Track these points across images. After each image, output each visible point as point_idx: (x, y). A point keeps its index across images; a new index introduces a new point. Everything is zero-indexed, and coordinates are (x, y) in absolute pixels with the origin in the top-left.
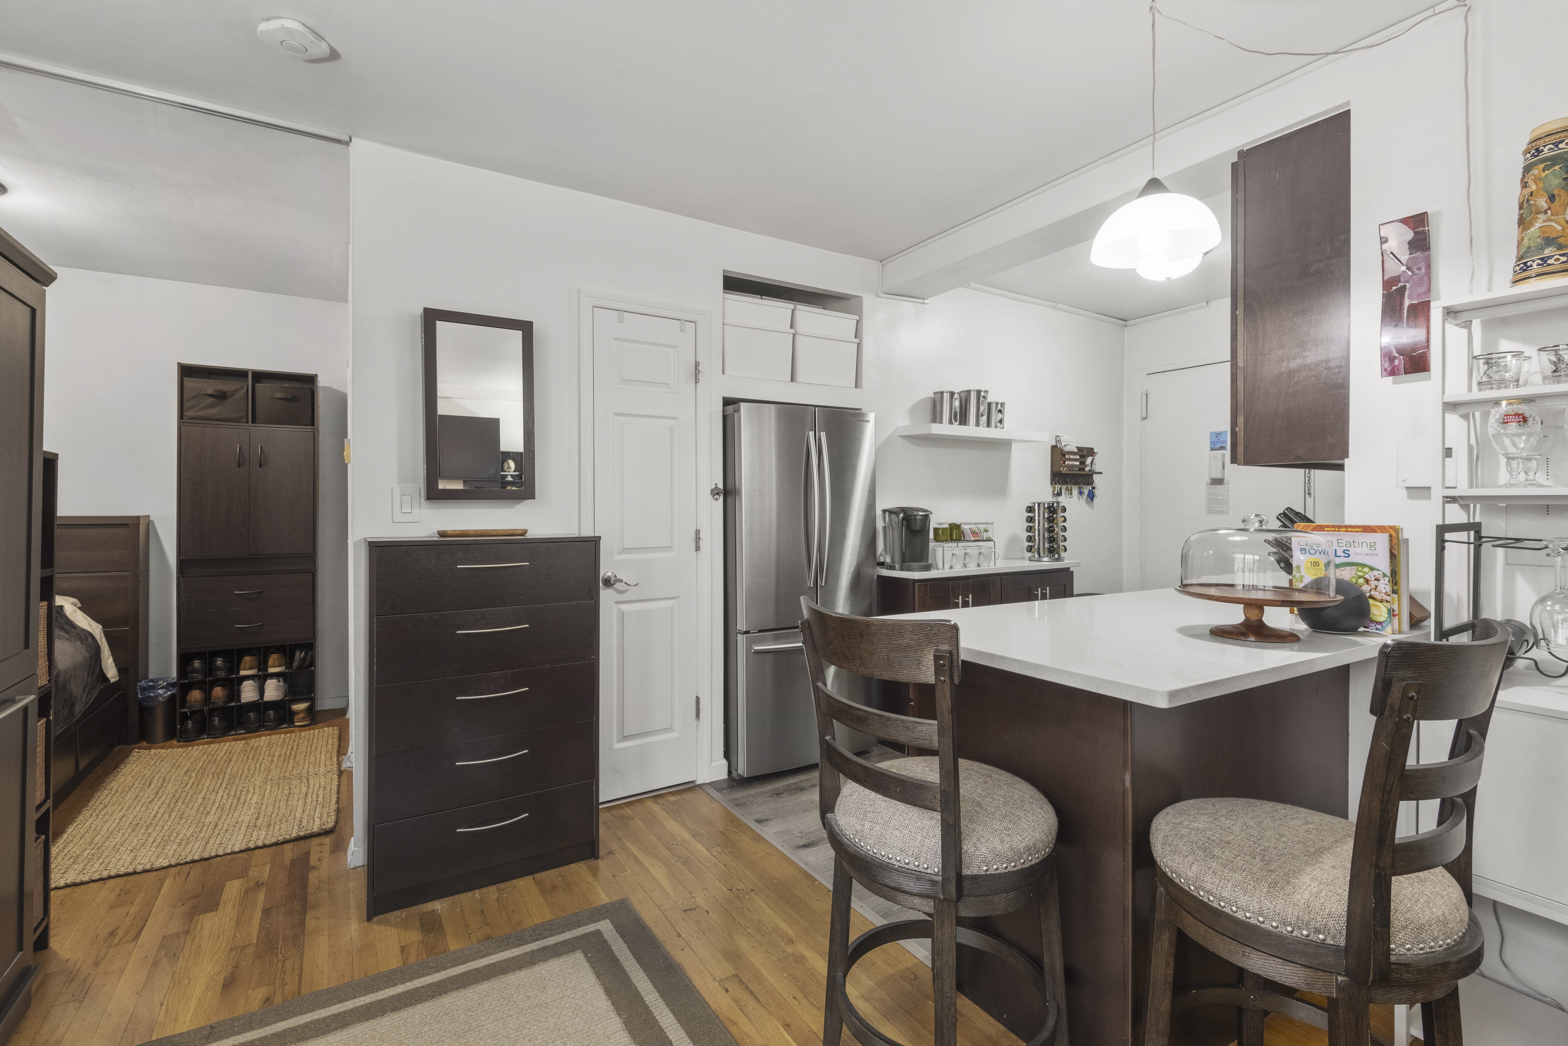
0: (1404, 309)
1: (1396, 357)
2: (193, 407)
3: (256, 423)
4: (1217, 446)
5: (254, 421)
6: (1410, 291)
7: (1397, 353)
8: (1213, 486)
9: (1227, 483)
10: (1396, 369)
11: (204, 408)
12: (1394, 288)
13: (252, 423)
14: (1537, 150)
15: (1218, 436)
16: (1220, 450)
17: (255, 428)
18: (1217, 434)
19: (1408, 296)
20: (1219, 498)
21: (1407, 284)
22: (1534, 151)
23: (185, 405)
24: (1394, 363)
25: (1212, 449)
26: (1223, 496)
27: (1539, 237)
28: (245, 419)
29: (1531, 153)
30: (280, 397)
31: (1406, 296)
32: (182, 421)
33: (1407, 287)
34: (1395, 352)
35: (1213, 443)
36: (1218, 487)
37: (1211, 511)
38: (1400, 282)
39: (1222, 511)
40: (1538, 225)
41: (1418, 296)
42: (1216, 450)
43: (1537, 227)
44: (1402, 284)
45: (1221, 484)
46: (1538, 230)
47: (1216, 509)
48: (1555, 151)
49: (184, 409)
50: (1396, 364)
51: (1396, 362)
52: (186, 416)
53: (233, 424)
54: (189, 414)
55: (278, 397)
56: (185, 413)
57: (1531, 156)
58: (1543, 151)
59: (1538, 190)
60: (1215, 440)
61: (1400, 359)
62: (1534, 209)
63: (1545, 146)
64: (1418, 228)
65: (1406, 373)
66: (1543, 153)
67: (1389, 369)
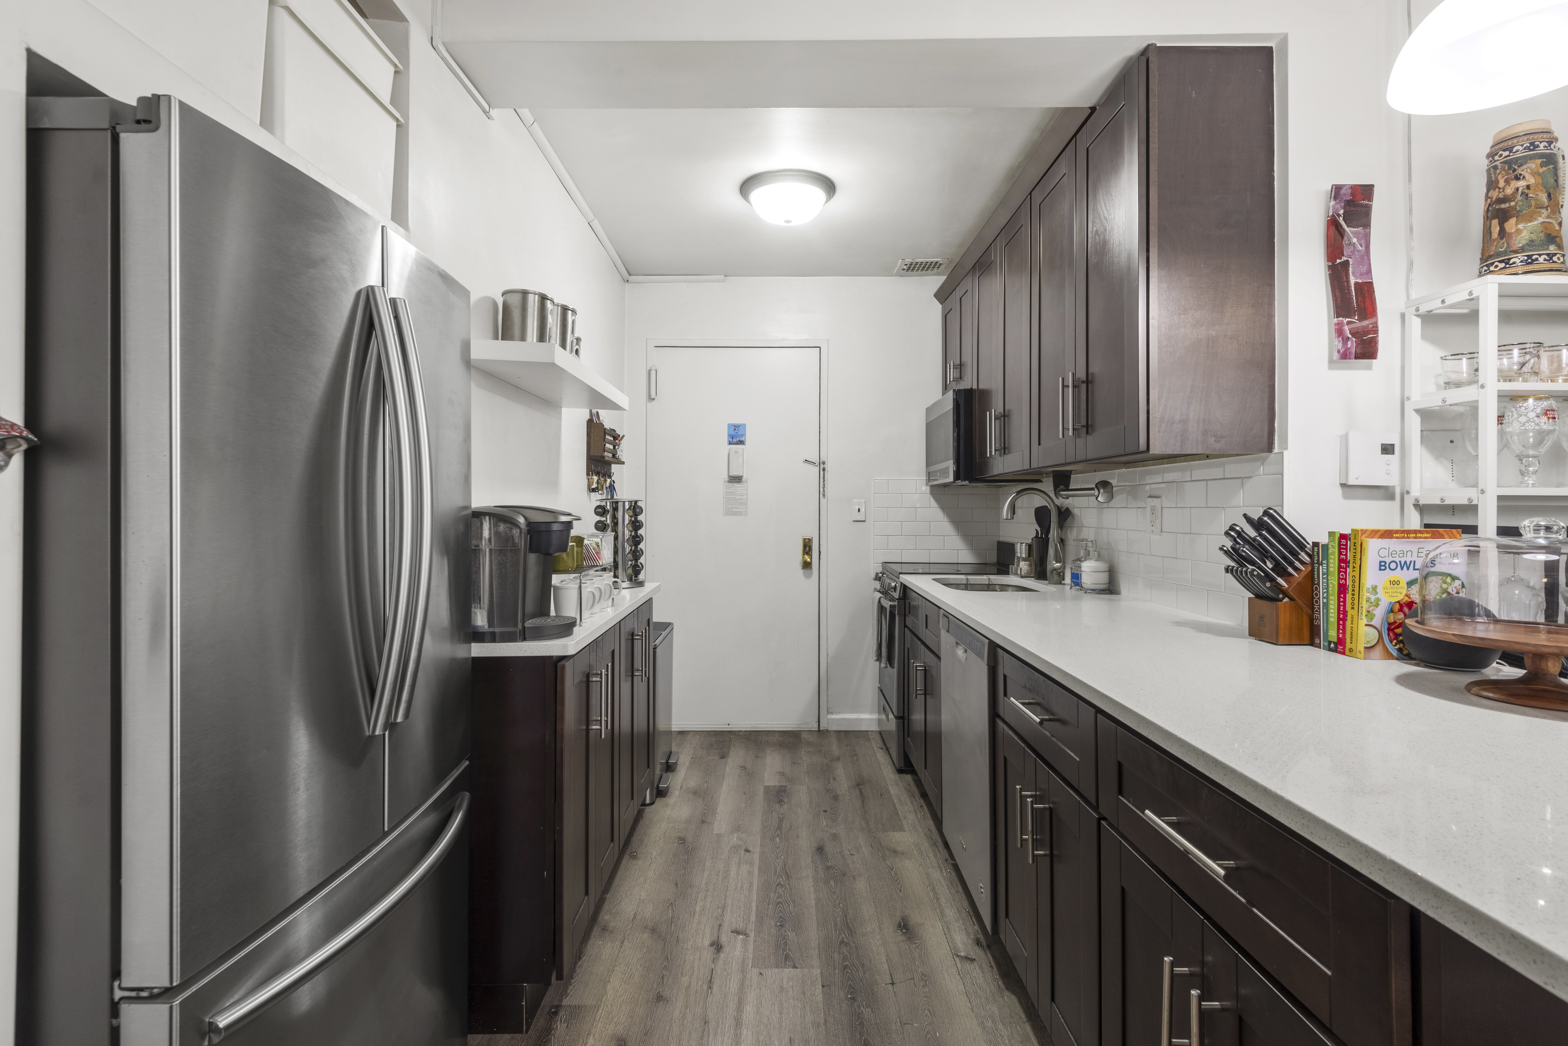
0: (1351, 286)
1: (1349, 338)
4: (735, 440)
6: (1353, 267)
7: (1350, 334)
8: (731, 484)
9: (746, 482)
10: (1348, 352)
12: (1338, 261)
14: (1532, 144)
15: (737, 429)
16: (738, 444)
18: (735, 426)
19: (1352, 273)
20: (738, 497)
21: (1350, 259)
22: (1528, 145)
24: (1347, 345)
25: (730, 443)
26: (742, 496)
27: (1542, 232)
29: (1525, 146)
31: (1350, 272)
33: (1351, 263)
34: (1348, 332)
35: (731, 436)
36: (737, 485)
37: (729, 512)
38: (1343, 256)
39: (741, 512)
40: (1541, 220)
41: (1361, 275)
42: (734, 444)
43: (1540, 222)
44: (1344, 258)
45: (739, 482)
46: (1540, 225)
47: (734, 510)
48: (1548, 149)
50: (1349, 346)
51: (1349, 344)
57: (1524, 149)
58: (1538, 146)
59: (1537, 185)
60: (733, 433)
61: (1353, 341)
62: (1533, 203)
63: (1541, 142)
64: (1364, 200)
65: (1356, 358)
66: (1539, 149)
67: (1341, 351)
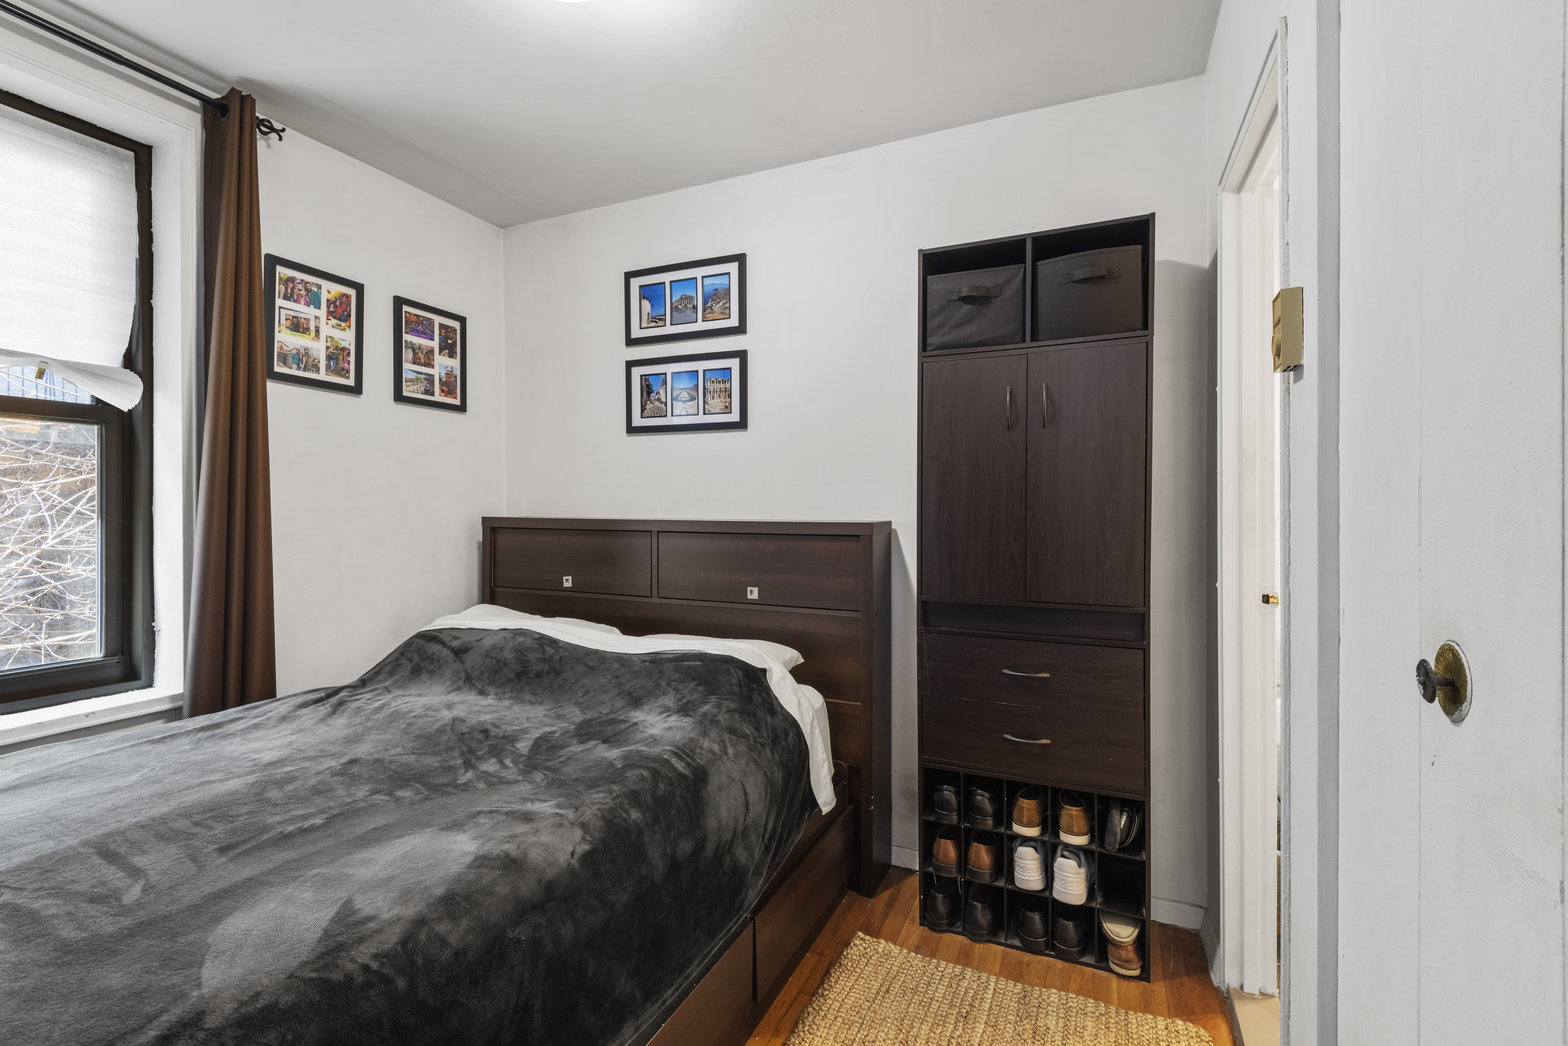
2: (941, 326)
3: (1037, 341)
5: (1033, 339)
11: (957, 326)
13: (1032, 341)
17: (1035, 350)
23: (931, 325)
28: (1019, 337)
30: (1082, 276)
32: (925, 354)
49: (928, 334)
52: (930, 345)
53: (1000, 347)
54: (932, 340)
55: (1078, 278)
56: (929, 341)
